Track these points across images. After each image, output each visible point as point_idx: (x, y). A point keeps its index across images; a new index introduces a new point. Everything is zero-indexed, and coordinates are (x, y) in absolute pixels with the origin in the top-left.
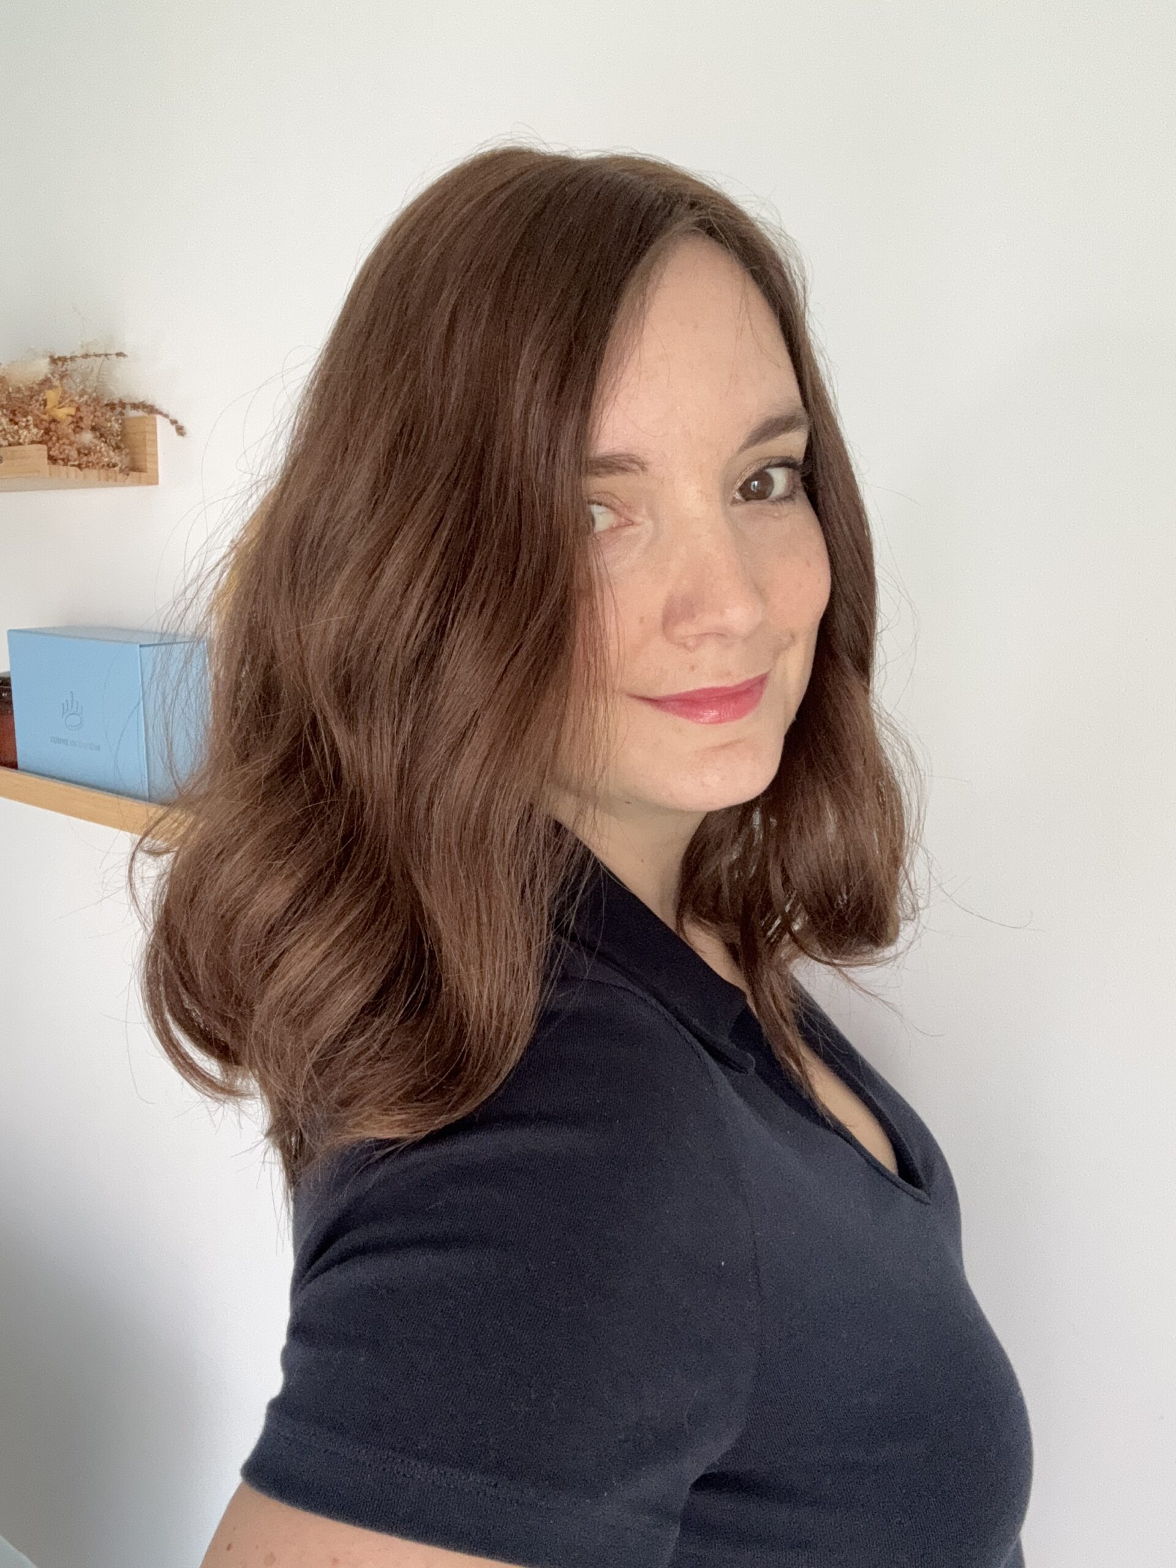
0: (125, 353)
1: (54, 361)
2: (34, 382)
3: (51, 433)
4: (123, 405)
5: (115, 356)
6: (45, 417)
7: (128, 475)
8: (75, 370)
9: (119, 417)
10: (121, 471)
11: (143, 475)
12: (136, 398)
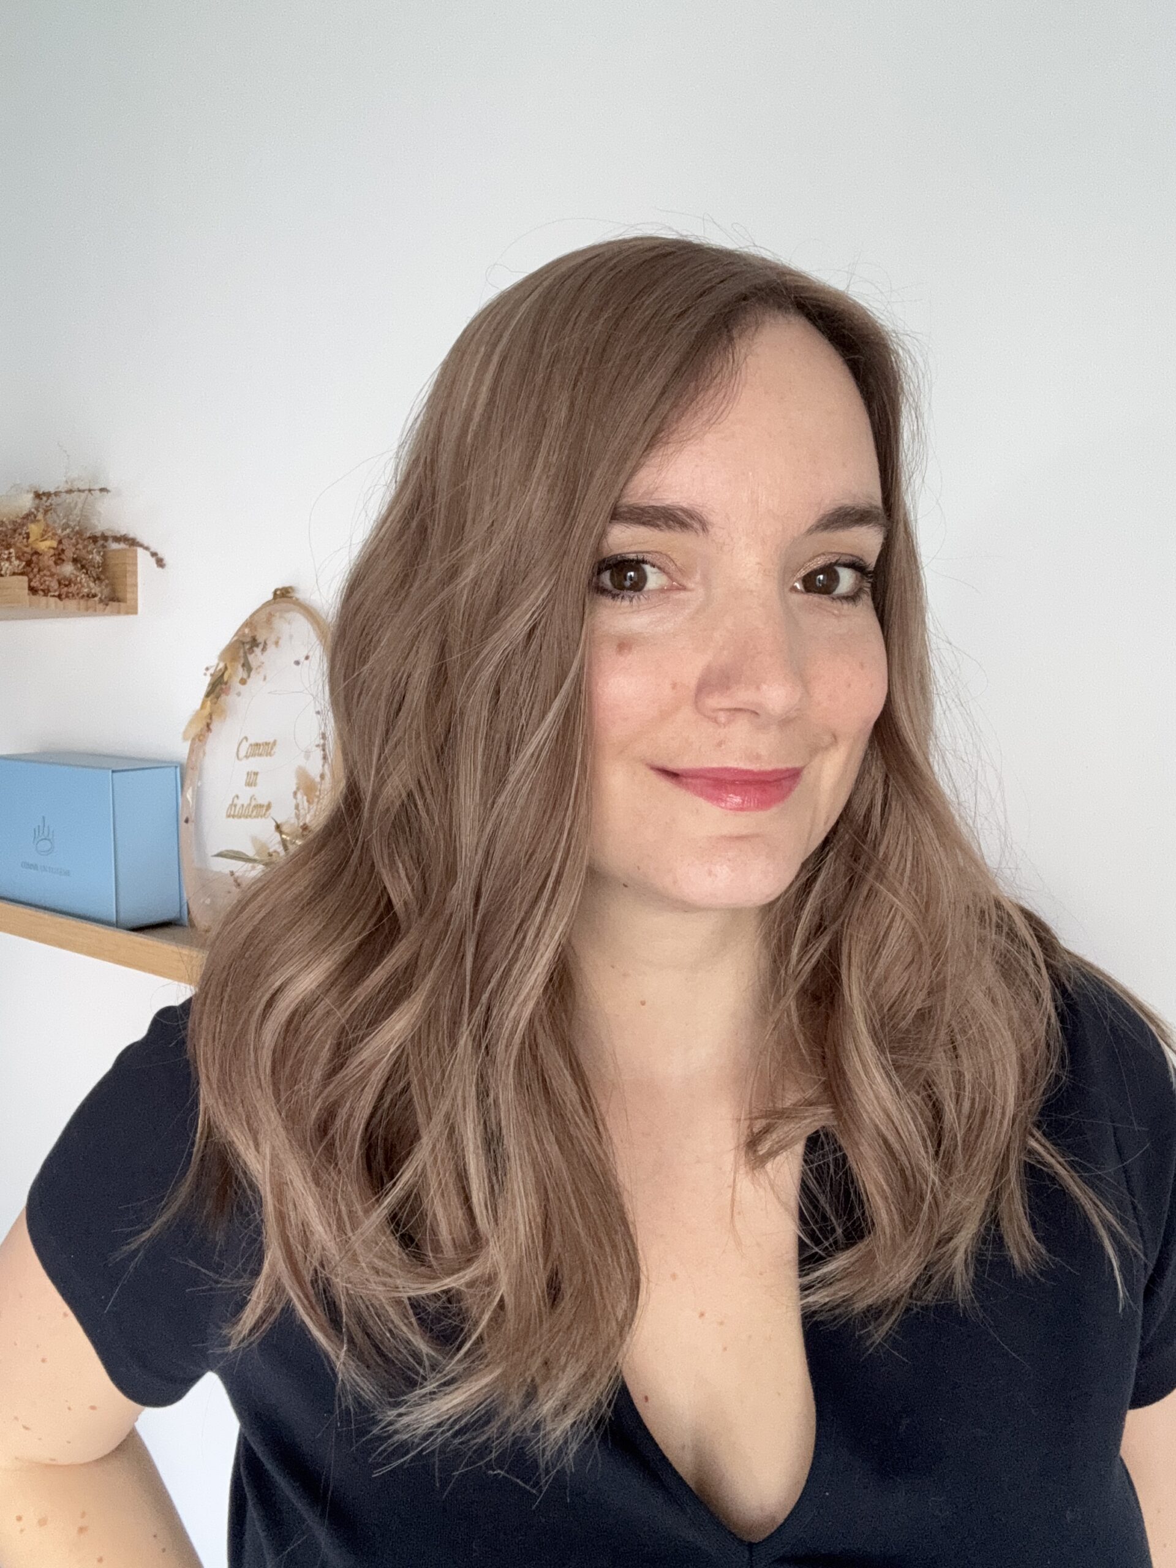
0: (108, 489)
1: (38, 496)
2: (18, 517)
3: (33, 565)
4: (105, 538)
5: (98, 492)
6: (28, 550)
7: (107, 605)
8: (58, 505)
9: (101, 549)
10: (101, 601)
11: (122, 604)
12: (118, 532)
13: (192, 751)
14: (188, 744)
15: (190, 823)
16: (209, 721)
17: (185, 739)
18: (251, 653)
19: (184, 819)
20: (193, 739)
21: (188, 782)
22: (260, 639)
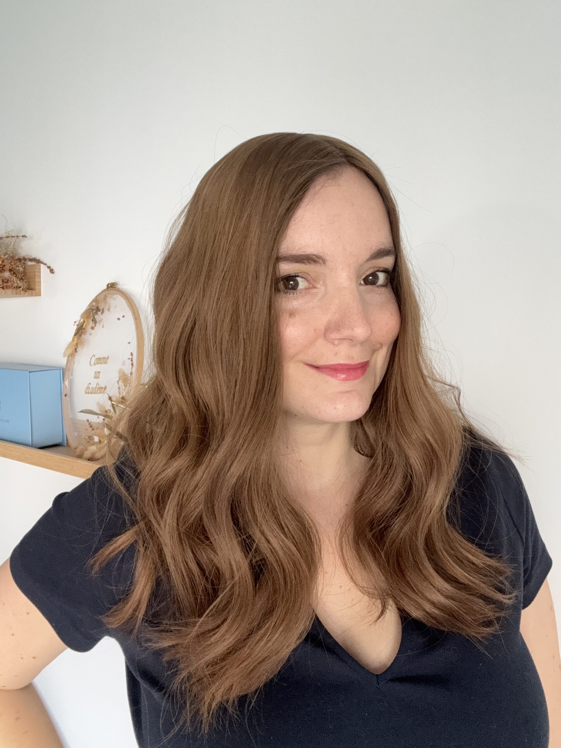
0: (26, 236)
4: (25, 259)
5: (21, 237)
7: (26, 291)
8: (2, 243)
9: (23, 265)
10: (23, 290)
11: (33, 291)
12: (31, 256)
13: (68, 362)
14: (66, 358)
15: (67, 397)
16: (76, 347)
17: (64, 356)
18: (96, 315)
19: (64, 395)
20: (68, 357)
21: (66, 377)
22: (101, 308)
